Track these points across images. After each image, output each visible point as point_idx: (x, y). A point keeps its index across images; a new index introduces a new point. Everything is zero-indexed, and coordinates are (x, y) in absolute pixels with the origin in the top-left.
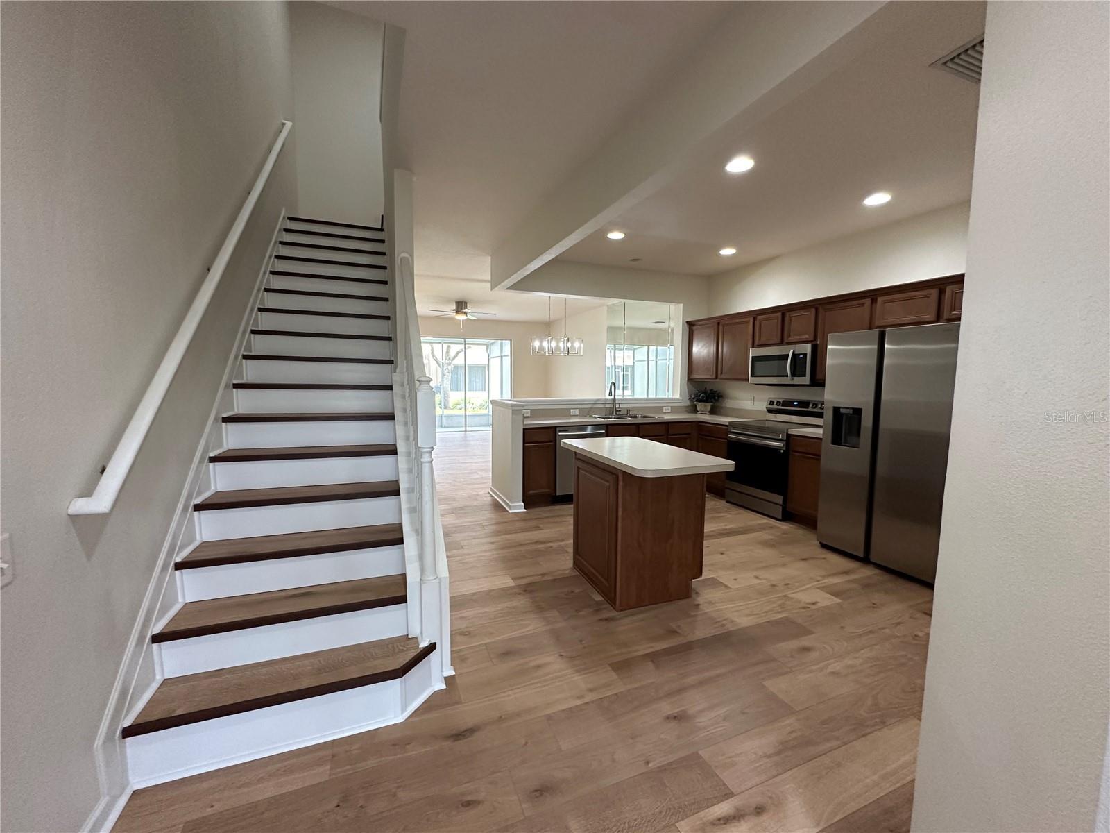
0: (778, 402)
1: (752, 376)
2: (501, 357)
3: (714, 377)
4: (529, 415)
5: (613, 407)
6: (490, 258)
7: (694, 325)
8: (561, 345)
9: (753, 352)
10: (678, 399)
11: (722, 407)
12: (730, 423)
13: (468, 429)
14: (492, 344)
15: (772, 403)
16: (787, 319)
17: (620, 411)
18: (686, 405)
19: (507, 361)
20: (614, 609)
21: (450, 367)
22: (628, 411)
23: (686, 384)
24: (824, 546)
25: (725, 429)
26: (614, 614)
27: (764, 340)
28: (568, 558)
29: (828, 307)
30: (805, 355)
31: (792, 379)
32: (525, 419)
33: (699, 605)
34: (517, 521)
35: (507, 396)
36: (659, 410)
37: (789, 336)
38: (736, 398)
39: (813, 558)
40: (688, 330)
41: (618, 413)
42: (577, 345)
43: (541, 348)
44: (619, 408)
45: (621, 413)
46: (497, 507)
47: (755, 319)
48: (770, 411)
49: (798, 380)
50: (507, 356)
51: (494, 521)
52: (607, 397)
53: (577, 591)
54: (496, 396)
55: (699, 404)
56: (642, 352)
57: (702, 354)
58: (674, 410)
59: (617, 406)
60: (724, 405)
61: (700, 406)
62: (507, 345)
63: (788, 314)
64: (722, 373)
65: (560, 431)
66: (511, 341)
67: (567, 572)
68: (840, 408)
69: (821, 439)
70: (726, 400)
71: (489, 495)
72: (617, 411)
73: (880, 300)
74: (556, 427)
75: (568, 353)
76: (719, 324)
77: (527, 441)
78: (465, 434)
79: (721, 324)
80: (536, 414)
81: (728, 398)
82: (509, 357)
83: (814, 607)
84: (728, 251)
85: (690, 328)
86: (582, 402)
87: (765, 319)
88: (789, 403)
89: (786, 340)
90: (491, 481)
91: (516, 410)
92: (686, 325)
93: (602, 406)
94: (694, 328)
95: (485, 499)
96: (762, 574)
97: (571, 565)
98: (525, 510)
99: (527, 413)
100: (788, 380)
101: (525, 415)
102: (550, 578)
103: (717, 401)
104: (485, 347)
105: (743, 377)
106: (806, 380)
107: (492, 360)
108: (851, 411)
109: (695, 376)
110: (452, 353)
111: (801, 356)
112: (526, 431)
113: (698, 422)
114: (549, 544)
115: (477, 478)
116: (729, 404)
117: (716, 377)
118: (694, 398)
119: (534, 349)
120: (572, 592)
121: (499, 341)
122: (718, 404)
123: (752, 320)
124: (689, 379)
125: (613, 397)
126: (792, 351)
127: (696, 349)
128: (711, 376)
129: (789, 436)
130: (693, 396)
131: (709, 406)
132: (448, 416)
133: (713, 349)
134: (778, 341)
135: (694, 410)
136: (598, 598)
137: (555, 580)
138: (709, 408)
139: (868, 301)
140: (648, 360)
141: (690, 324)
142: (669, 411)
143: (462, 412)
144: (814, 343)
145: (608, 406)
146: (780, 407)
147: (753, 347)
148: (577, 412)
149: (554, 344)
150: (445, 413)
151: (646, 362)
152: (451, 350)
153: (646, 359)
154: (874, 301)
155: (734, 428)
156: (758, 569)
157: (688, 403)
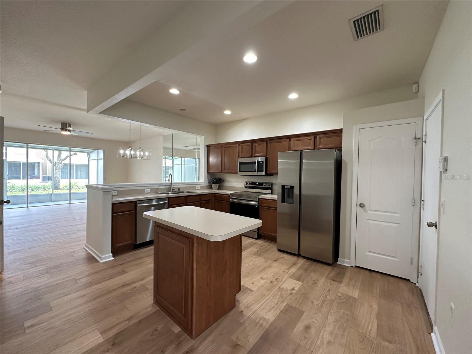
0: (250, 183)
1: (239, 171)
2: (97, 160)
3: (220, 172)
4: (116, 194)
5: (171, 188)
6: (86, 92)
7: (210, 147)
8: (138, 153)
9: (239, 160)
10: (203, 183)
11: (223, 186)
12: (230, 193)
13: (72, 202)
14: (91, 152)
15: (247, 183)
16: (254, 146)
17: (174, 189)
18: (207, 185)
19: (101, 163)
20: (191, 338)
21: (60, 165)
22: (179, 189)
23: (206, 175)
24: (280, 250)
25: (229, 196)
26: (192, 342)
27: (243, 155)
28: (149, 295)
29: (272, 141)
30: (263, 162)
31: (257, 173)
32: (113, 197)
33: (242, 311)
34: (107, 269)
35: (101, 182)
36: (194, 188)
37: (255, 153)
38: (230, 182)
39: (279, 259)
40: (207, 149)
41: (173, 190)
42: (147, 154)
43: (125, 154)
44: (174, 187)
45: (175, 190)
46: (91, 259)
47: (239, 145)
48: (246, 187)
49: (260, 173)
50: (102, 159)
51: (87, 273)
52: (167, 182)
53: (160, 327)
54: (93, 182)
55: (213, 184)
56: (178, 161)
57: (214, 161)
58: (202, 188)
59: (173, 186)
60: (224, 185)
61: (214, 186)
62: (101, 154)
63: (254, 144)
64: (224, 170)
65: (139, 204)
66: (104, 151)
67: (149, 309)
68: (285, 186)
69: (277, 200)
70: (225, 183)
71: (84, 250)
72: (172, 189)
73: (292, 139)
74: (136, 201)
75: (142, 158)
76: (222, 147)
77: (114, 212)
78: (70, 205)
79: (223, 147)
80: (121, 193)
81: (226, 182)
82: (103, 160)
83: (294, 292)
84: (227, 112)
85: (208, 148)
86: (152, 185)
87: (244, 146)
88: (253, 183)
89: (253, 156)
90: (86, 238)
91: (105, 191)
92: (206, 146)
93: (164, 187)
94: (210, 148)
95: (80, 254)
96: (264, 275)
97: (152, 301)
98: (113, 258)
99: (115, 193)
100: (255, 173)
101: (113, 194)
102: (135, 321)
103: (221, 183)
104: (86, 154)
105: (234, 171)
106: (263, 173)
107: (91, 162)
108: (290, 187)
109: (211, 171)
110: (63, 156)
111: (261, 163)
112: (115, 206)
113: (215, 194)
114: (134, 285)
115: (75, 238)
116: (227, 184)
117: (222, 172)
118: (211, 182)
119: (120, 155)
120: (156, 330)
121: (96, 150)
122: (221, 184)
123: (238, 146)
124: (208, 173)
125: (170, 182)
126: (257, 160)
127: (211, 159)
128: (219, 171)
129: (259, 199)
130: (210, 181)
131: (218, 185)
132: (56, 195)
133: (220, 159)
134: (250, 155)
135: (211, 187)
136: (177, 329)
137: (140, 322)
138: (218, 187)
139: (288, 140)
140: (182, 164)
141: (208, 146)
142: (199, 188)
143: (68, 191)
144: (266, 157)
145: (167, 187)
146: (251, 185)
147: (239, 158)
148: (149, 191)
149: (133, 152)
150: (54, 192)
151: (181, 165)
152: (62, 155)
153: (181, 163)
154: (290, 140)
155: (233, 196)
156: (260, 272)
157: (207, 184)
